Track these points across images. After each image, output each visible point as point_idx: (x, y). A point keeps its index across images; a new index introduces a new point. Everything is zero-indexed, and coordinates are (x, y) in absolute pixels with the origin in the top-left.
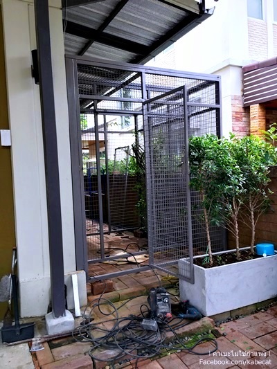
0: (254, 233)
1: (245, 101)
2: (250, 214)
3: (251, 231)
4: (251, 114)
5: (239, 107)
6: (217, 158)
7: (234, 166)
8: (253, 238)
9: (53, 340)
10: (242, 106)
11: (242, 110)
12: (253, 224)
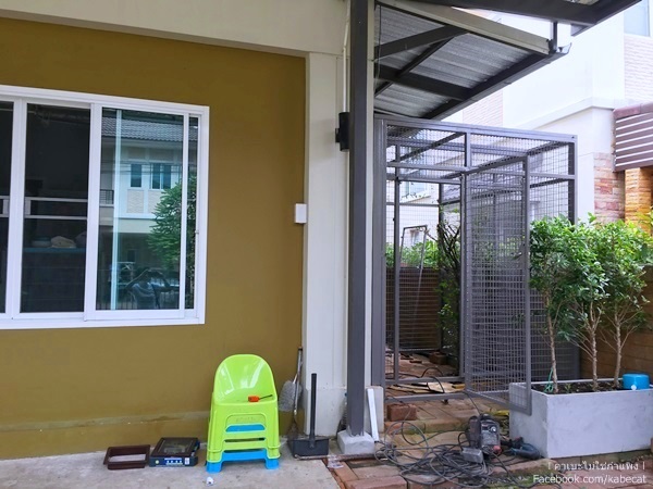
0: (620, 357)
1: (618, 161)
2: (616, 332)
3: (616, 354)
4: (627, 183)
5: (607, 171)
6: (568, 250)
7: (593, 262)
8: (619, 364)
9: (352, 460)
10: (611, 170)
11: (612, 176)
12: (619, 344)
